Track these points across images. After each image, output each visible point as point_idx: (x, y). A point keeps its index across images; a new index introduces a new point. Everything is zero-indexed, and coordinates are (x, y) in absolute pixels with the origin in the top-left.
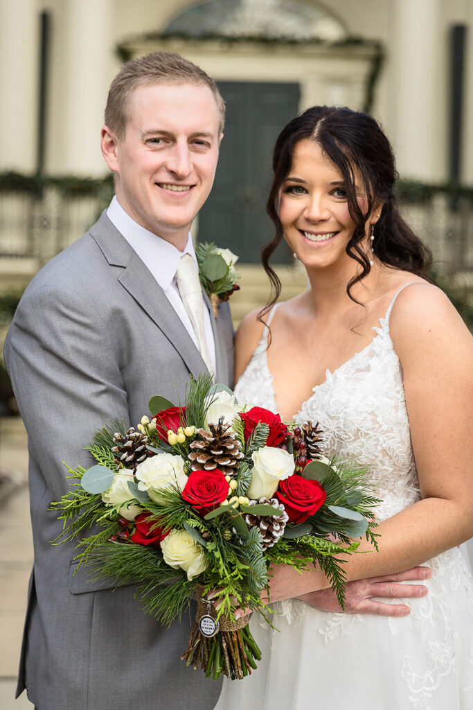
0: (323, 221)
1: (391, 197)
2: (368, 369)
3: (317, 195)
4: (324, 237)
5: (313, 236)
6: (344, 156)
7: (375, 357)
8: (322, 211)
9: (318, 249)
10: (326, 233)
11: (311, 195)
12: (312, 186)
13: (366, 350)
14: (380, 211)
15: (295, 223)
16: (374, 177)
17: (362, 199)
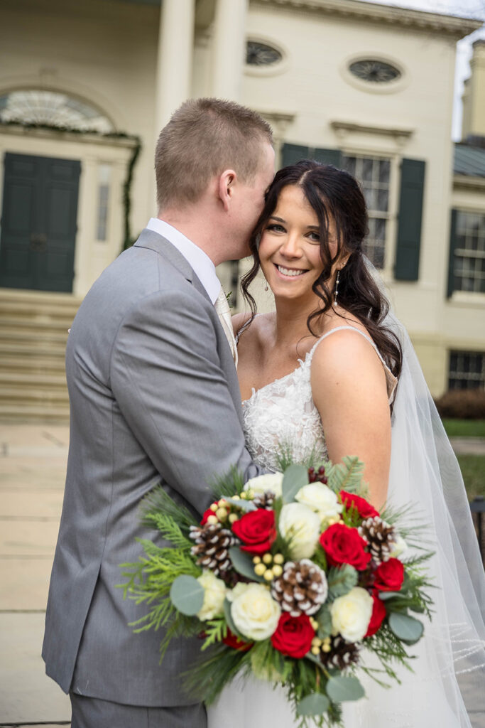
0: (295, 258)
1: (359, 248)
2: (283, 395)
3: (294, 234)
4: (295, 273)
5: (286, 270)
6: (323, 205)
7: (292, 385)
8: (296, 249)
9: (289, 282)
10: (297, 270)
11: (289, 235)
12: (291, 227)
13: (287, 378)
14: (347, 259)
15: (270, 257)
16: (345, 228)
17: (333, 245)
